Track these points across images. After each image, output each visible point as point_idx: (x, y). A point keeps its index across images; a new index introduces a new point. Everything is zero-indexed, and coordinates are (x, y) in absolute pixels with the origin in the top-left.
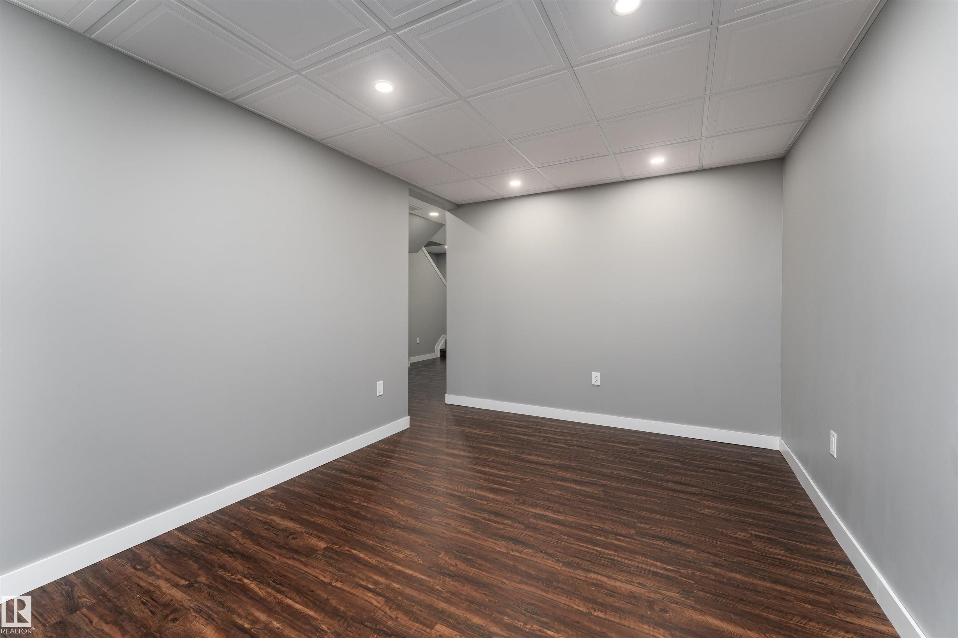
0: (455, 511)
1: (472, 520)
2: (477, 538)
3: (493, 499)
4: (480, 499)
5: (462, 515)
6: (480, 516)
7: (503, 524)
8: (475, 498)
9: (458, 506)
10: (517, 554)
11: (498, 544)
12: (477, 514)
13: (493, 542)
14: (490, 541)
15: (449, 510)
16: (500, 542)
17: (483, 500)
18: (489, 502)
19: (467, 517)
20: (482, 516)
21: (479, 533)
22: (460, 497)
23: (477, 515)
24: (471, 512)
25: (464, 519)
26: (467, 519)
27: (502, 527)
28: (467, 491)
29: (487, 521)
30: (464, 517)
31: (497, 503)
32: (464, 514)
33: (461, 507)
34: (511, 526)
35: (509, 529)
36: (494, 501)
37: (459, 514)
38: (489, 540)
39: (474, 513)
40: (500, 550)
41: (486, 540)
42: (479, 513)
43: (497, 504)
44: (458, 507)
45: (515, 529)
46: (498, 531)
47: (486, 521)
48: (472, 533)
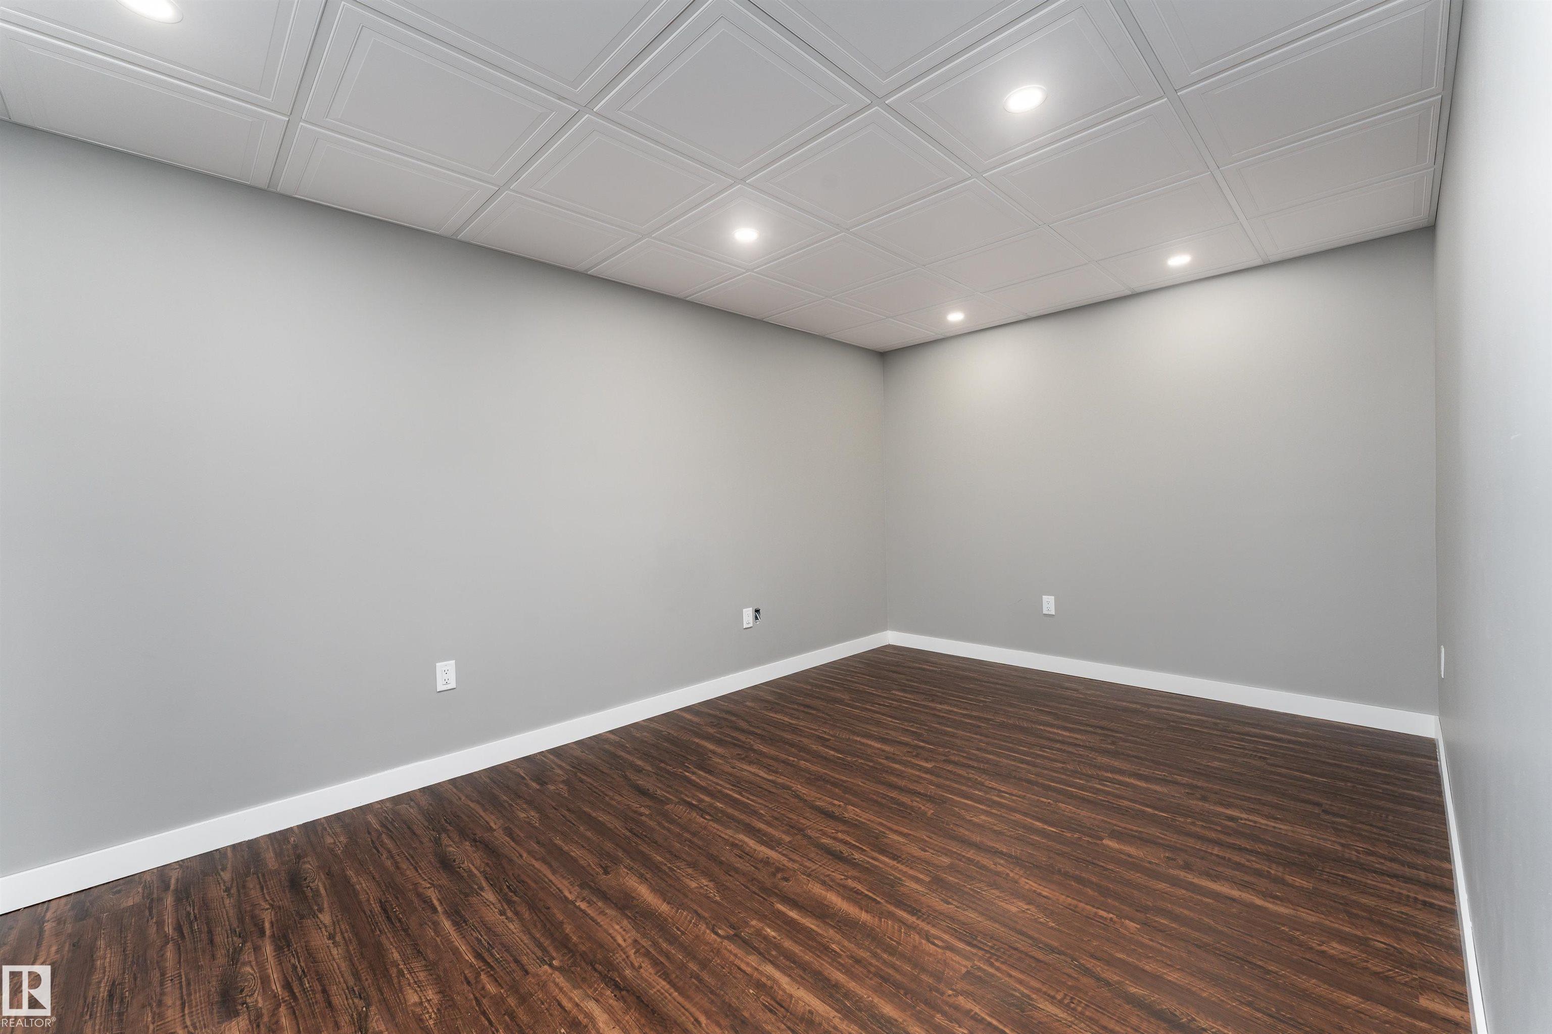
0: (911, 872)
1: (883, 852)
2: (881, 824)
3: (830, 888)
4: (857, 892)
5: (898, 862)
6: (867, 857)
7: (835, 839)
8: (866, 895)
9: (905, 881)
10: (836, 802)
11: (854, 814)
12: (870, 860)
13: (860, 817)
14: (865, 819)
15: (921, 876)
16: (850, 816)
17: (852, 889)
18: (842, 882)
19: (890, 858)
20: (864, 855)
21: (875, 831)
22: (900, 904)
23: (873, 858)
24: (881, 865)
25: (896, 855)
26: (892, 853)
27: (840, 835)
28: (880, 919)
29: (857, 847)
30: (894, 857)
31: (826, 879)
32: (895, 863)
33: (900, 879)
34: (824, 834)
35: (830, 831)
36: (831, 884)
37: (902, 864)
38: (863, 821)
39: (876, 863)
40: (855, 809)
41: (869, 820)
42: (868, 862)
43: (828, 876)
44: (904, 878)
45: (822, 830)
46: (847, 829)
47: (860, 846)
48: (887, 832)
